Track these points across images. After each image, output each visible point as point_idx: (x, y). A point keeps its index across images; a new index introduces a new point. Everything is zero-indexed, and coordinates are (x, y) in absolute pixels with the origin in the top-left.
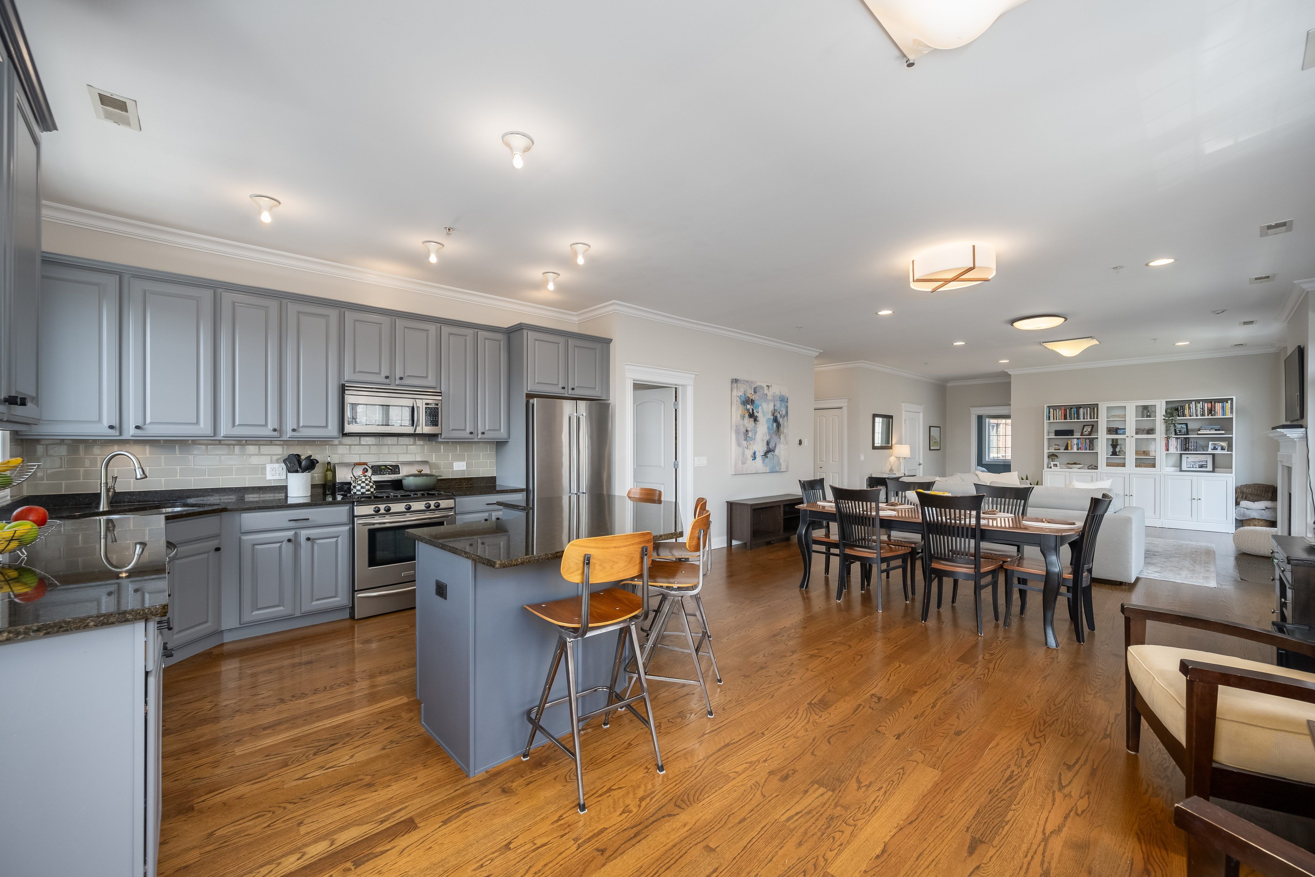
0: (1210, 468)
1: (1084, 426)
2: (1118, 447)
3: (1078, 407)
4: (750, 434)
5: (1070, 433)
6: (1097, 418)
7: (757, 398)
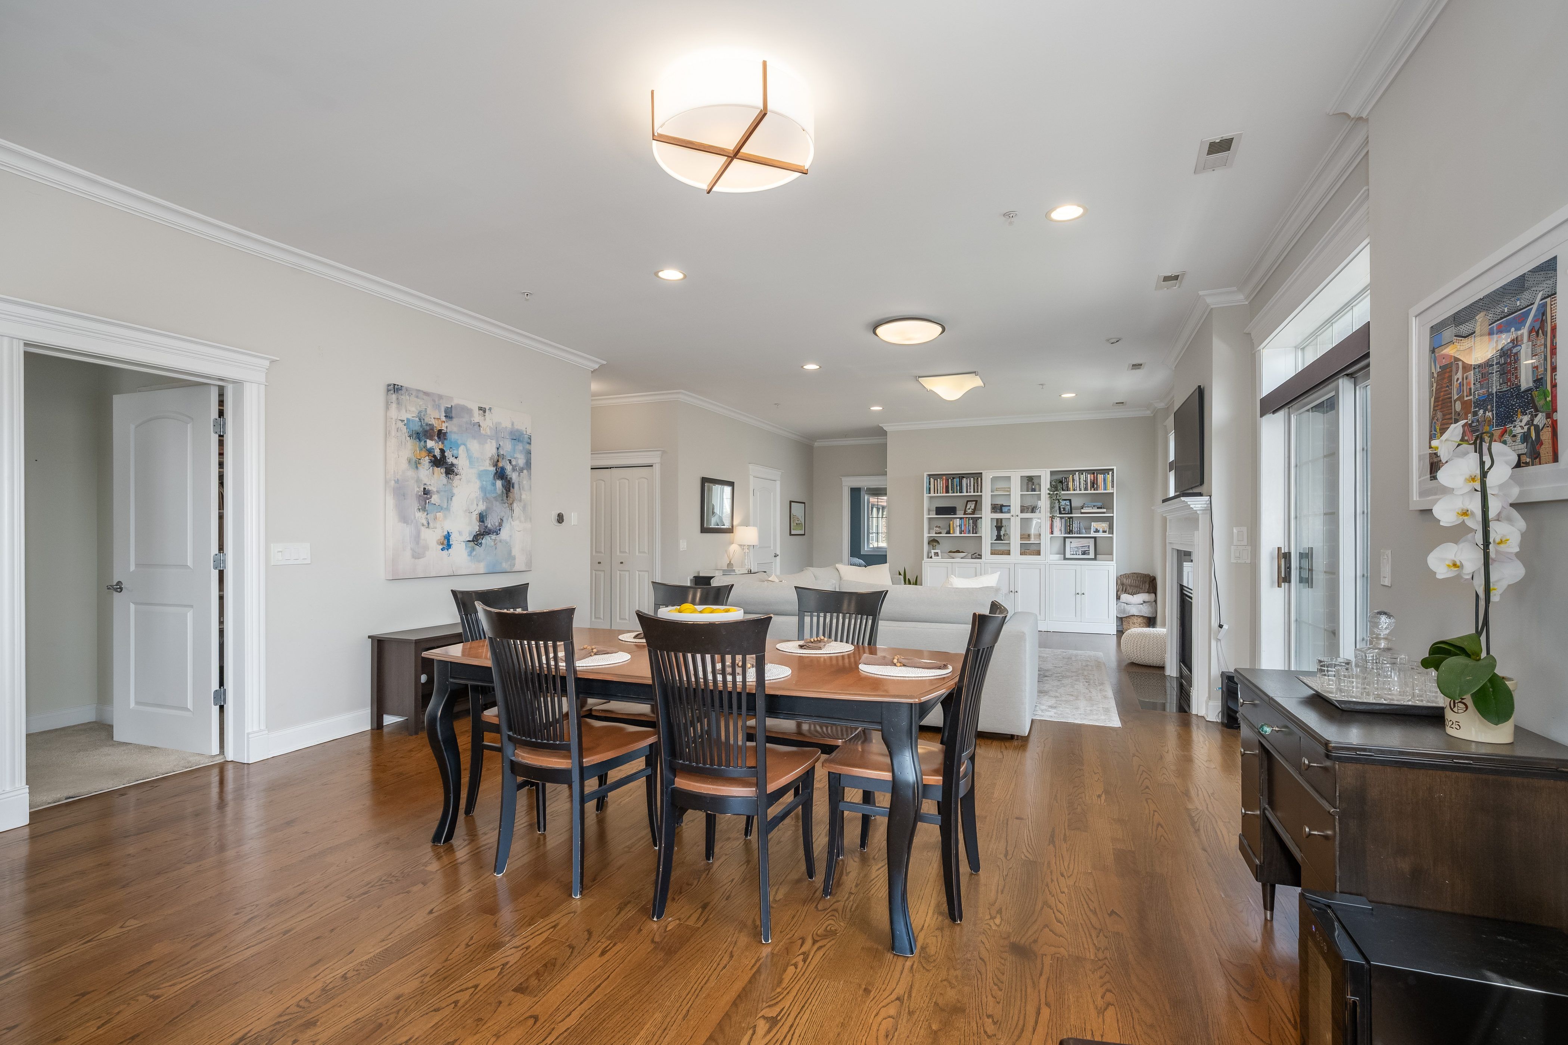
0: (1092, 556)
1: (968, 501)
2: (1003, 529)
3: (961, 477)
4: (435, 499)
5: (952, 510)
6: (981, 492)
7: (455, 429)
